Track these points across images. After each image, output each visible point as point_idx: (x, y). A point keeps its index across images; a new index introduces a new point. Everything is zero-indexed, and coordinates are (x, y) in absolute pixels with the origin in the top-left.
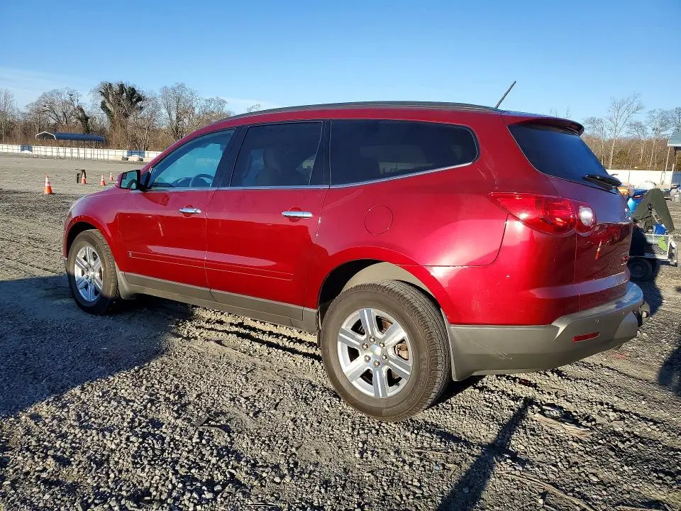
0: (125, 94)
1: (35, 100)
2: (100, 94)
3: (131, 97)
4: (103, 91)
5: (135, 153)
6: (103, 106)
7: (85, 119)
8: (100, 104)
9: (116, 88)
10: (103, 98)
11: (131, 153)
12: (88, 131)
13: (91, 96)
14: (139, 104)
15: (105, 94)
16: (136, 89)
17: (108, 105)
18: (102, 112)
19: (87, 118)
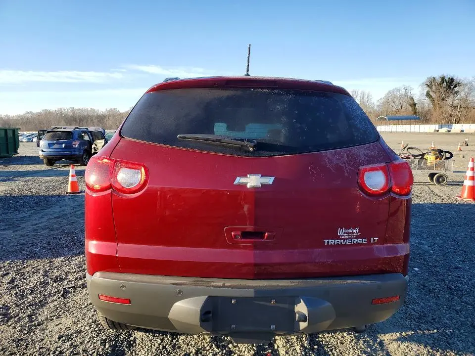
0: (445, 83)
1: (383, 96)
2: (425, 86)
3: (450, 85)
4: (428, 84)
5: (445, 126)
6: (428, 95)
7: (414, 105)
8: (425, 93)
9: (439, 80)
10: (428, 89)
11: (442, 127)
12: (415, 113)
13: (420, 89)
14: (456, 89)
15: (430, 86)
16: (455, 78)
17: (431, 93)
18: (427, 98)
19: (415, 105)
